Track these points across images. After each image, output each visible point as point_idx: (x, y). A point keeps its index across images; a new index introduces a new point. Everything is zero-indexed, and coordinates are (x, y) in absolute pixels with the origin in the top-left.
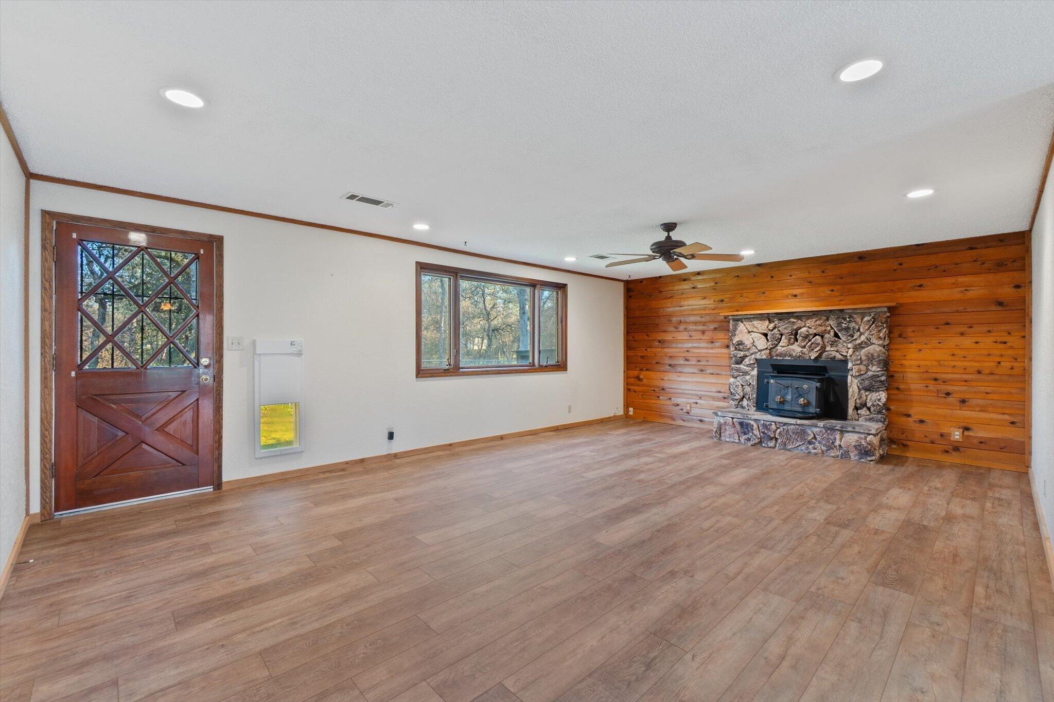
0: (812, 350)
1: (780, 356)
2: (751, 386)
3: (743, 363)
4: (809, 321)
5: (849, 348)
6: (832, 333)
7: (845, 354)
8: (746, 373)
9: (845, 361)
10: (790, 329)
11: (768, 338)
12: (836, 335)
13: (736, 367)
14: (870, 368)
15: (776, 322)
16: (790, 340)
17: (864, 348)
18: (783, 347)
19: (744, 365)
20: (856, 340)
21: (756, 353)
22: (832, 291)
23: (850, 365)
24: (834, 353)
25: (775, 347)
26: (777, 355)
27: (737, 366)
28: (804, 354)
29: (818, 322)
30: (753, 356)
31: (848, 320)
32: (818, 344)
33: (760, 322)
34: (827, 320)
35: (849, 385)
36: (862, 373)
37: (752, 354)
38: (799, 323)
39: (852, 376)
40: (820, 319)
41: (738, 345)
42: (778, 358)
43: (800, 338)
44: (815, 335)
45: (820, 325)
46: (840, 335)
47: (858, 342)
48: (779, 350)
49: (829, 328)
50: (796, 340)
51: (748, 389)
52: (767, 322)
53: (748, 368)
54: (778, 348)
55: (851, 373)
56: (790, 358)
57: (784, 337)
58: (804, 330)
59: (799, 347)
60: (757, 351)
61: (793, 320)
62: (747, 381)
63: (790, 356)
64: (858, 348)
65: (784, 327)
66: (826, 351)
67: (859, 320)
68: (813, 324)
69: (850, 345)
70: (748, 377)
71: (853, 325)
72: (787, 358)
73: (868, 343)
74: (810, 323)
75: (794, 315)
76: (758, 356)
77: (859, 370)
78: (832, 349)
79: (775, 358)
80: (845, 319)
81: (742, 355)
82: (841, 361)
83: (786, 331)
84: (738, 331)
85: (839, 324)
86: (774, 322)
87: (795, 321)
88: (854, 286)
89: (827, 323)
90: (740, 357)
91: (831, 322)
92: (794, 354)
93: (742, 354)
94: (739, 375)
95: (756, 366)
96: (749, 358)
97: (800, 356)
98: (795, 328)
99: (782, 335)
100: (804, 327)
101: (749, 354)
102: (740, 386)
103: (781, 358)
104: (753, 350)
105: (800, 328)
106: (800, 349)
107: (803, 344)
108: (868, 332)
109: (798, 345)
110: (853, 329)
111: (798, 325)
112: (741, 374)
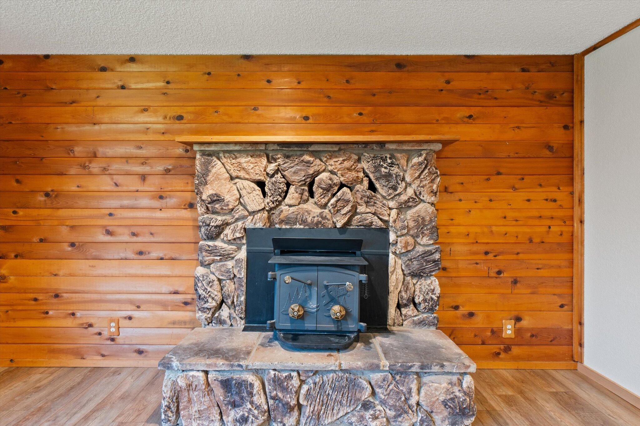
0: (338, 211)
1: (287, 224)
2: (235, 280)
3: (222, 236)
4: (332, 162)
5: (390, 209)
6: (366, 183)
7: (386, 218)
8: (226, 257)
9: (384, 231)
10: (303, 173)
11: (266, 189)
12: (372, 187)
13: (209, 246)
14: (419, 240)
15: (280, 161)
16: (302, 194)
17: (410, 207)
18: (290, 206)
19: (223, 240)
20: (399, 194)
21: (244, 218)
22: (361, 114)
23: (392, 237)
24: (370, 217)
25: (277, 206)
26: (281, 222)
27: (210, 243)
28: (324, 218)
29: (347, 164)
30: (240, 224)
31: (389, 161)
32: (348, 201)
33: (252, 160)
34: (359, 160)
35: (390, 269)
36: (409, 248)
37: (237, 220)
38: (317, 164)
39: (394, 253)
40: (349, 159)
41: (212, 202)
42: (284, 227)
43: (318, 191)
44: (342, 186)
45: (349, 169)
46: (377, 186)
47: (404, 198)
48: (284, 212)
49: (361, 175)
50: (312, 194)
51: (230, 286)
52: (264, 161)
53: (231, 247)
54: (283, 207)
55: (392, 249)
56: (302, 227)
57: (292, 189)
58: (324, 176)
59: (316, 206)
60: (247, 213)
61: (307, 158)
62: (228, 271)
63: (304, 222)
64: (403, 207)
65: (293, 170)
66: (359, 214)
67: (403, 162)
68: (339, 167)
69: (392, 204)
70: (230, 264)
71: (395, 170)
72: (298, 226)
73: (416, 199)
74: (334, 164)
75: (310, 149)
76: (249, 224)
77: (407, 244)
78: (368, 210)
79: (277, 226)
80: (384, 160)
81: (219, 223)
82: (381, 229)
83: (296, 178)
84: (211, 175)
85: (377, 168)
86: (275, 160)
87: (311, 159)
88: (391, 109)
89: (359, 166)
90: (216, 227)
91: (364, 165)
92: (309, 220)
93: (220, 219)
94: (214, 261)
95: (244, 241)
96: (232, 227)
97: (319, 223)
98: (311, 172)
99: (288, 185)
100: (324, 171)
101: (233, 220)
102: (216, 282)
103: (288, 227)
104: (241, 212)
105: (318, 173)
106: (318, 211)
107: (324, 201)
108: (417, 182)
109: (316, 203)
110: (396, 177)
111: (316, 168)
112: (218, 258)
